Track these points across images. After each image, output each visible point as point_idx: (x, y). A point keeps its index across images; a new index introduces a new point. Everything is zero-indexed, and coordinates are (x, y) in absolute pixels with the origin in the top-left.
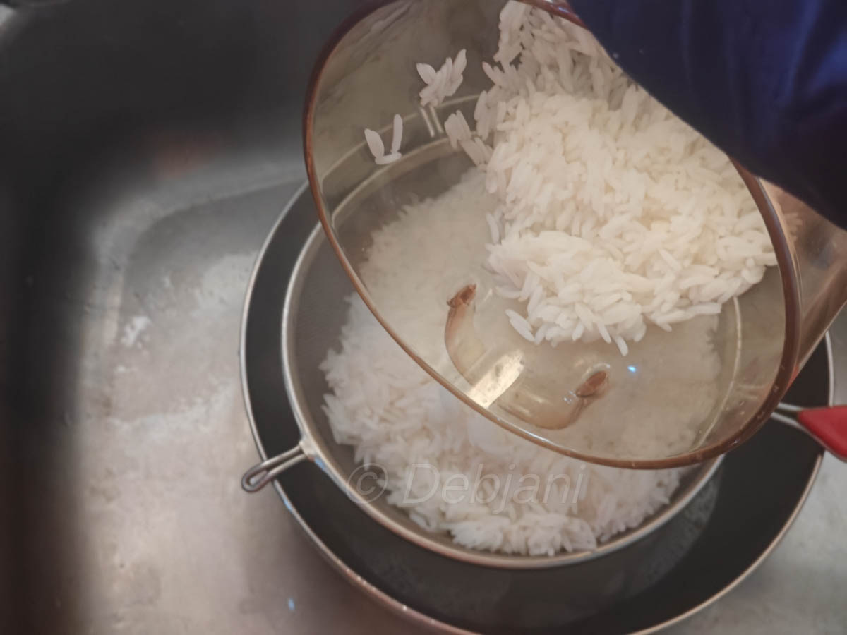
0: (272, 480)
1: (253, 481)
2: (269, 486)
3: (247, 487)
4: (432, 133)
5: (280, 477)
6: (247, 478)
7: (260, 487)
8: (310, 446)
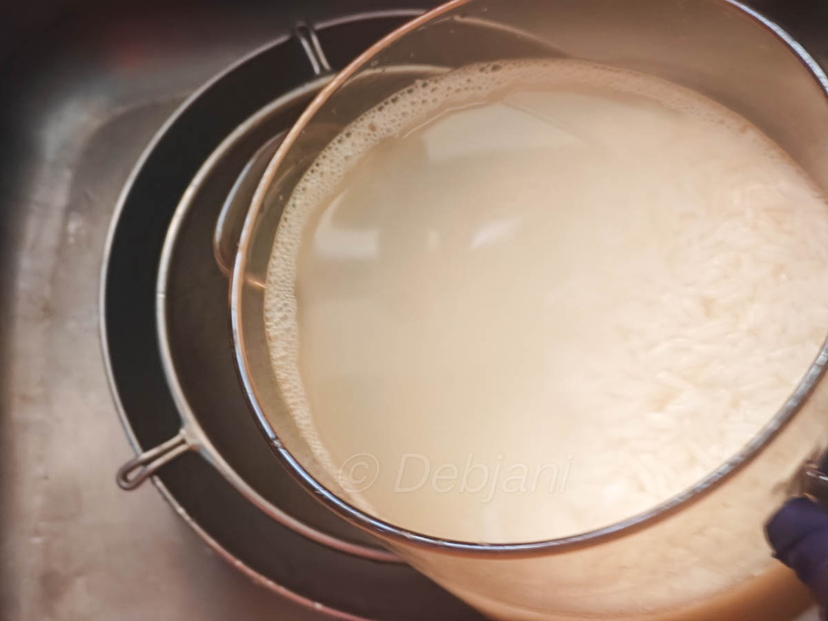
0: (151, 475)
1: (132, 476)
2: (148, 483)
3: (124, 484)
4: (317, 69)
5: (159, 472)
6: (124, 474)
7: (138, 483)
8: (193, 434)
